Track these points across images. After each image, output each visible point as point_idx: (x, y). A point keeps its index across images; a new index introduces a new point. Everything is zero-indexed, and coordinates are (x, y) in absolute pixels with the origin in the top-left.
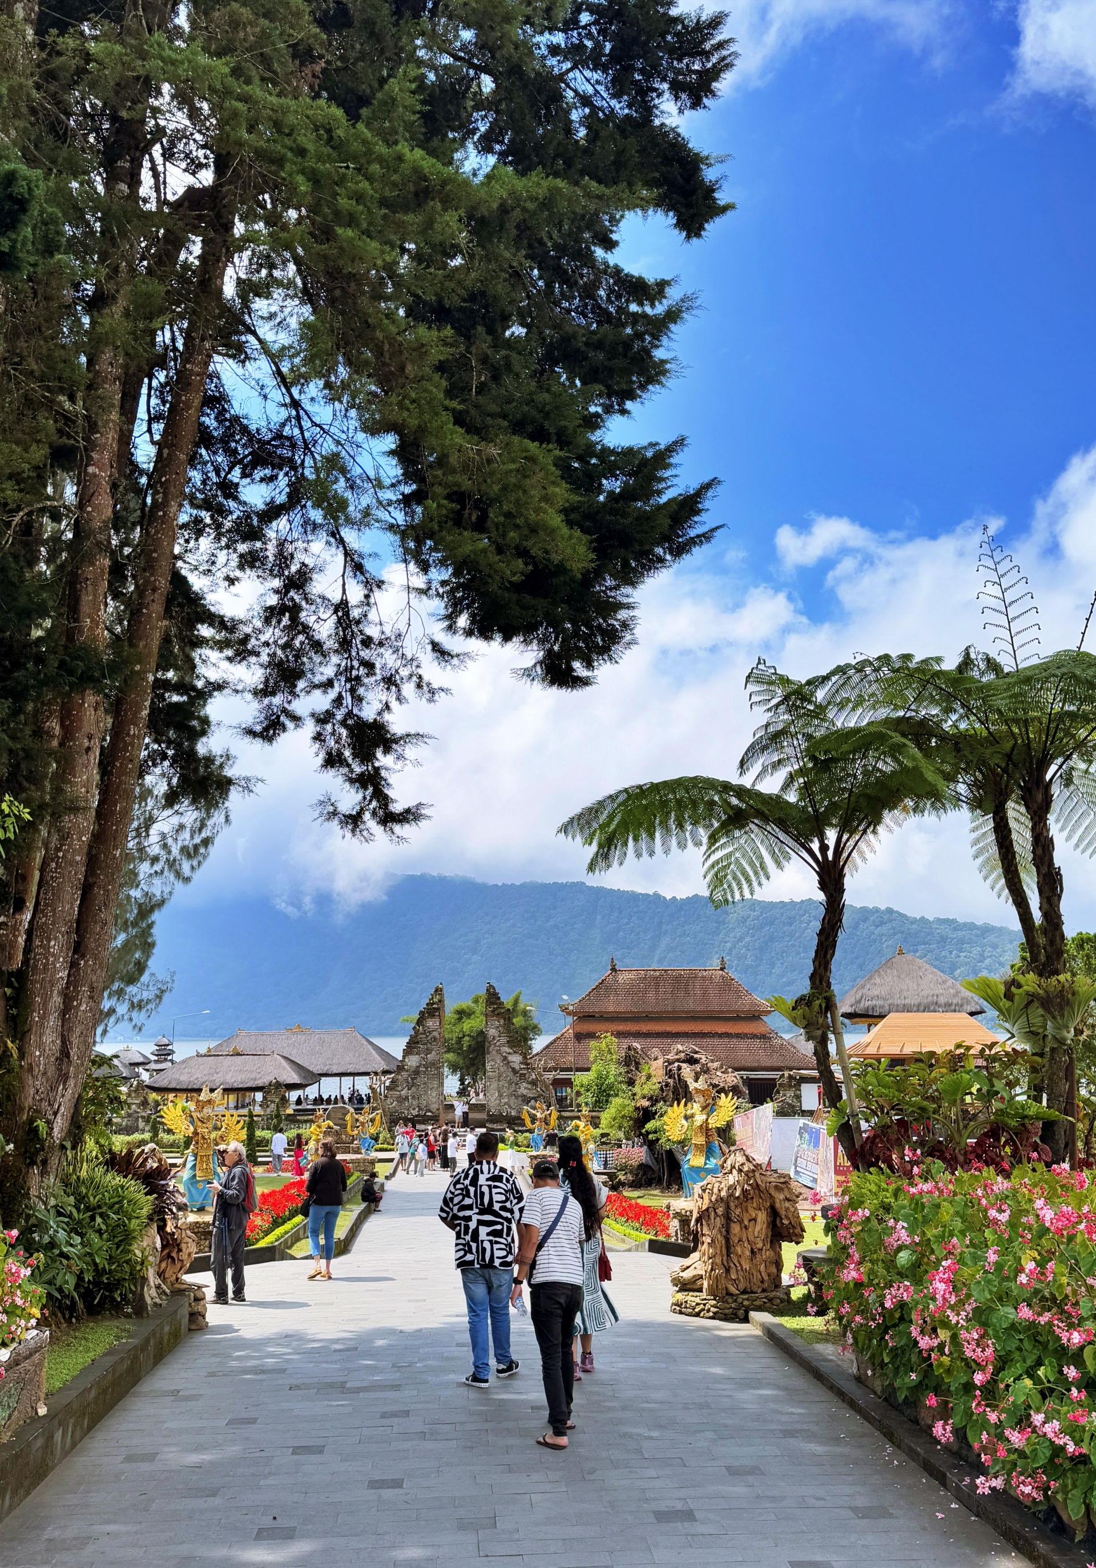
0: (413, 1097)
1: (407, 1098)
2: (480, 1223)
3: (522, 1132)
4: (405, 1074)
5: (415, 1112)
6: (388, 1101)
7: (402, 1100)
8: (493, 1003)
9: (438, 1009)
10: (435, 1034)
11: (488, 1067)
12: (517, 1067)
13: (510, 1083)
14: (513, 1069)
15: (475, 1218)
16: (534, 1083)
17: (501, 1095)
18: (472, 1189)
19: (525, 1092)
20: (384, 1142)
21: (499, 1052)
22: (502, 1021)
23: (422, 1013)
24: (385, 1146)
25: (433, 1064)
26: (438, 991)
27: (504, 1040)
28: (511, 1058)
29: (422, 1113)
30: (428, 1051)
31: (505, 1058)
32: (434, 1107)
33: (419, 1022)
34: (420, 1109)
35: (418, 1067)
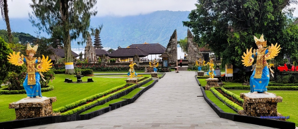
4: (168, 52)
8: (189, 34)
9: (175, 36)
10: (174, 42)
12: (196, 50)
13: (194, 54)
17: (192, 57)
19: (198, 57)
21: (191, 47)
22: (192, 39)
23: (171, 37)
25: (174, 50)
26: (175, 31)
27: (192, 44)
30: (173, 47)
32: (175, 60)
33: (171, 40)
34: (172, 61)
35: (171, 51)
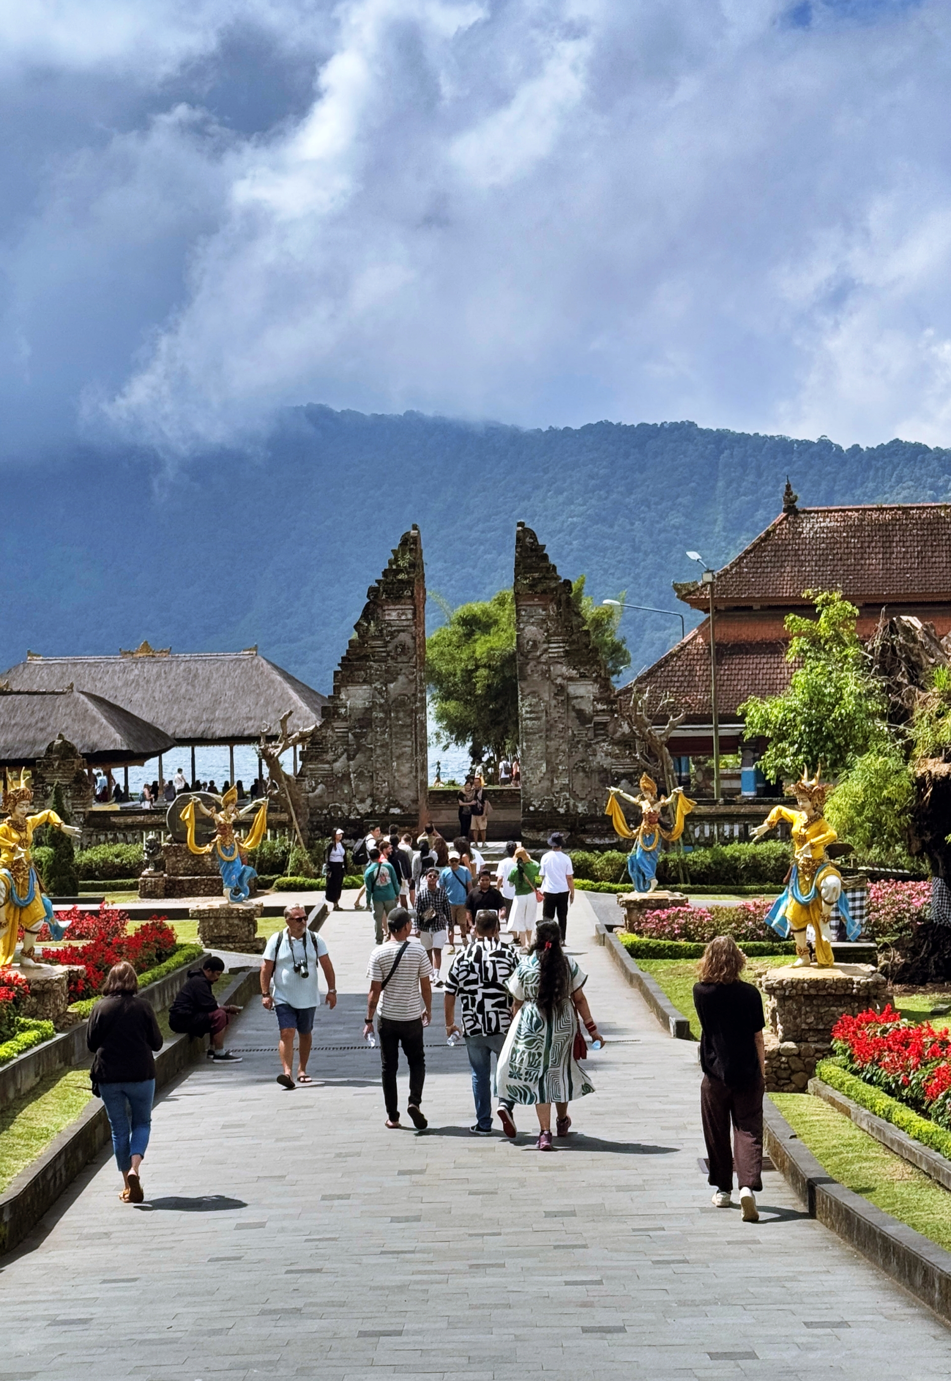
0: (360, 776)
1: (346, 777)
2: (485, 996)
3: (603, 849)
4: (340, 726)
5: (364, 808)
6: (306, 784)
7: (335, 781)
8: (530, 569)
9: (409, 583)
10: (404, 637)
11: (524, 709)
12: (588, 708)
13: (573, 743)
14: (580, 713)
15: (480, 991)
16: (626, 743)
17: (552, 771)
18: (477, 966)
19: (607, 762)
20: (299, 869)
21: (546, 675)
22: (552, 609)
23: (372, 591)
24: (299, 879)
25: (400, 704)
26: (409, 543)
27: (556, 649)
28: (574, 689)
29: (380, 809)
30: (390, 676)
31: (561, 689)
32: (407, 795)
33: (369, 613)
34: (376, 801)
35: (368, 710)
